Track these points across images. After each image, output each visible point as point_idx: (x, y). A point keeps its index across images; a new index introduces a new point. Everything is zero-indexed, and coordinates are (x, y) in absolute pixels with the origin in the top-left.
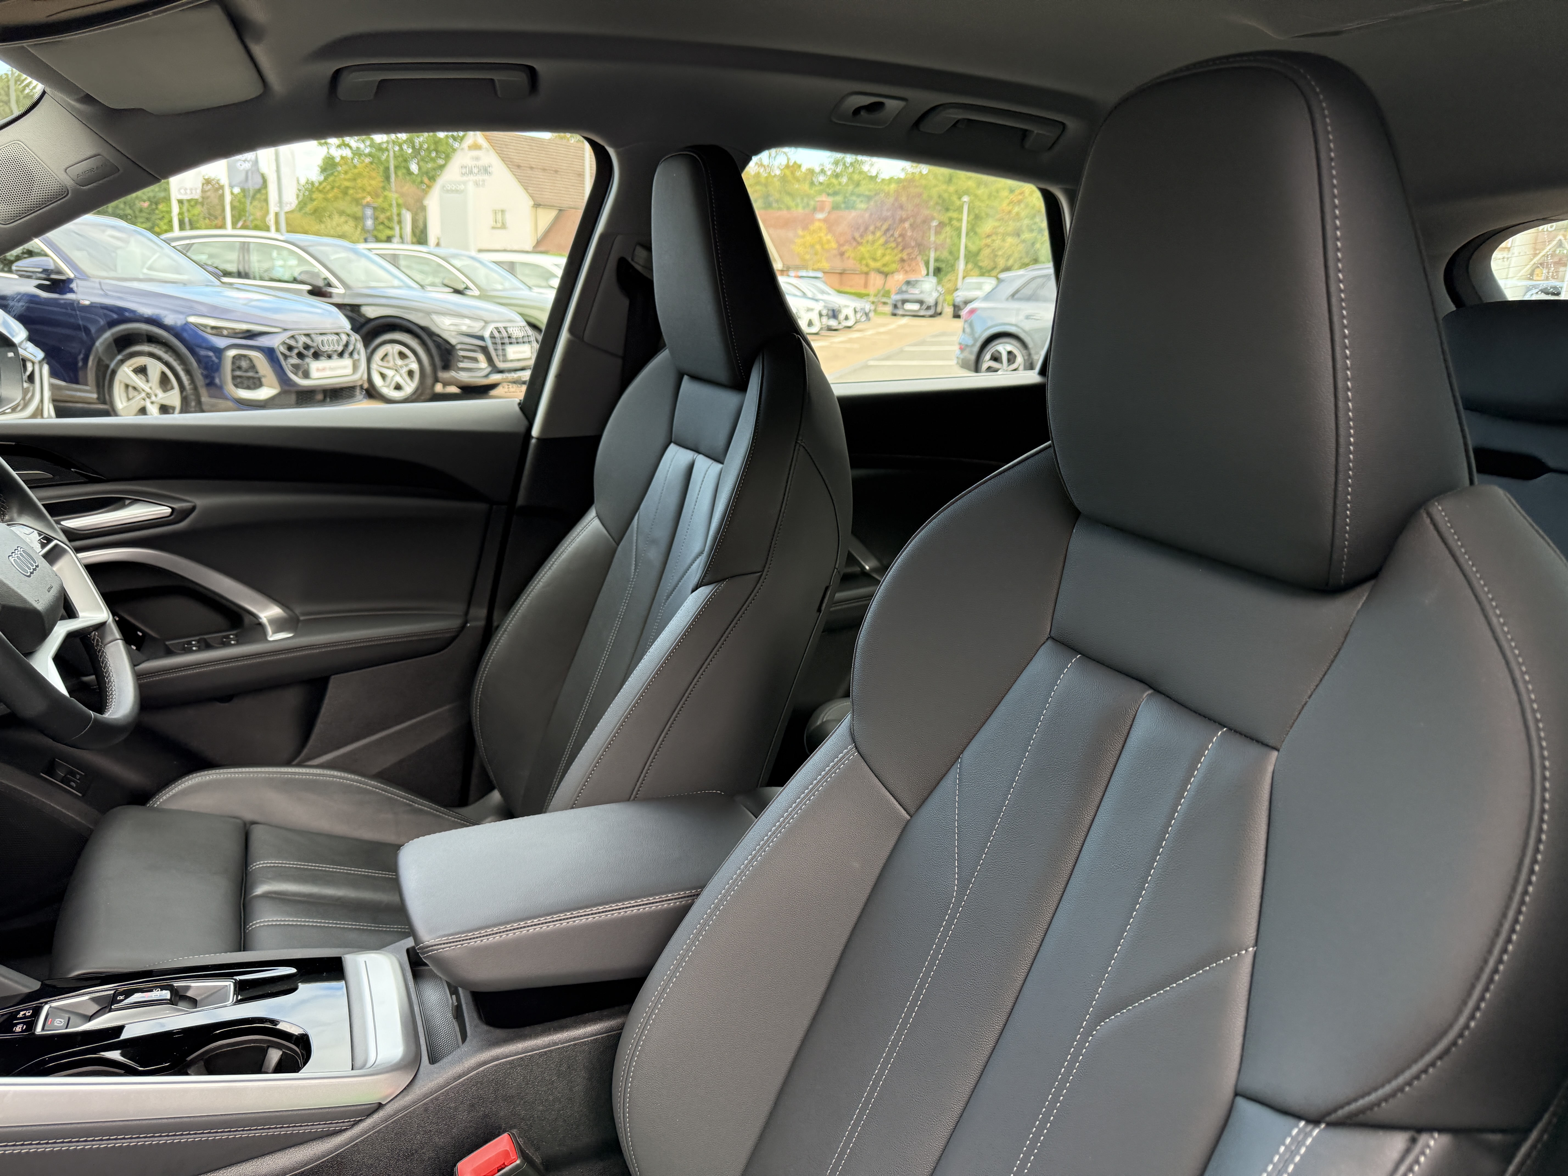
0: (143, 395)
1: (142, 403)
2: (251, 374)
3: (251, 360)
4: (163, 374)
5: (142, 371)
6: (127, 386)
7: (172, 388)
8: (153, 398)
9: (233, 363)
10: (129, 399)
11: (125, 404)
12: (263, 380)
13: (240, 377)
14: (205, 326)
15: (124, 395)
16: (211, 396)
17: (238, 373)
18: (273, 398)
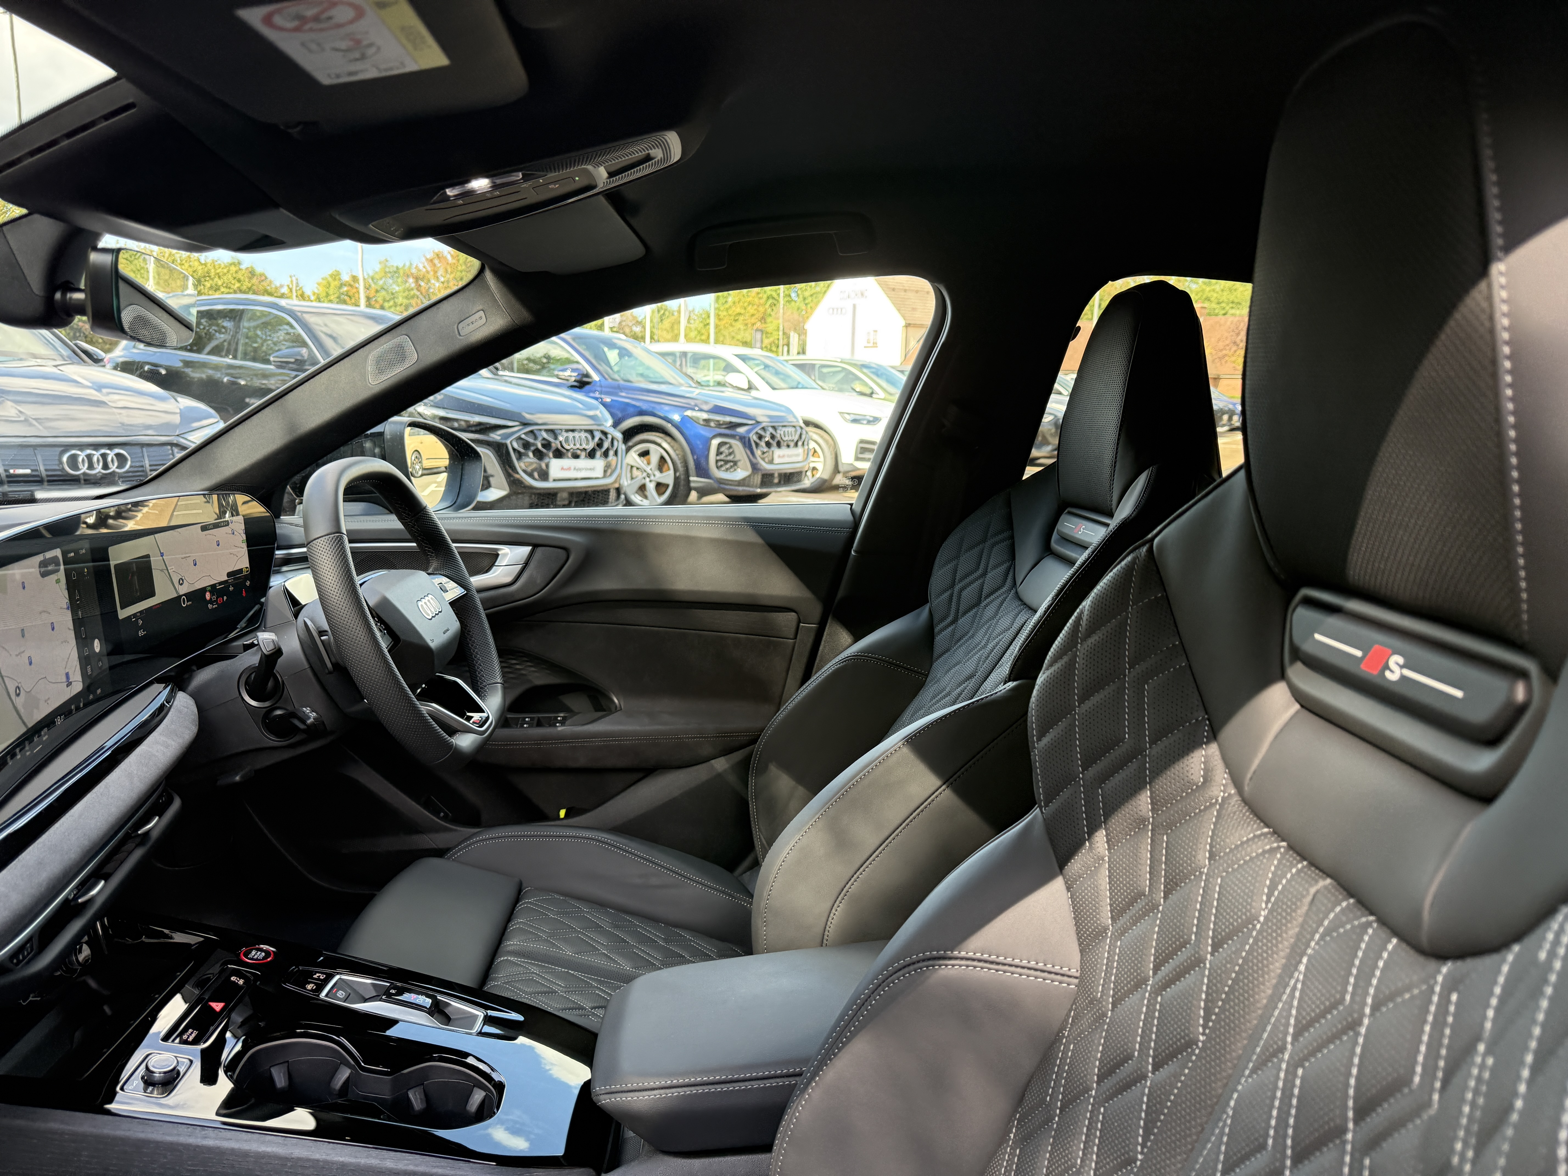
0: (645, 474)
1: (643, 481)
2: (730, 458)
3: (730, 447)
4: (662, 458)
5: (645, 454)
6: (632, 467)
7: (669, 469)
8: (652, 478)
9: (718, 449)
10: (632, 478)
11: (629, 482)
12: (739, 464)
13: (721, 460)
14: (698, 418)
15: (629, 475)
16: (698, 476)
17: (722, 457)
18: (744, 479)
